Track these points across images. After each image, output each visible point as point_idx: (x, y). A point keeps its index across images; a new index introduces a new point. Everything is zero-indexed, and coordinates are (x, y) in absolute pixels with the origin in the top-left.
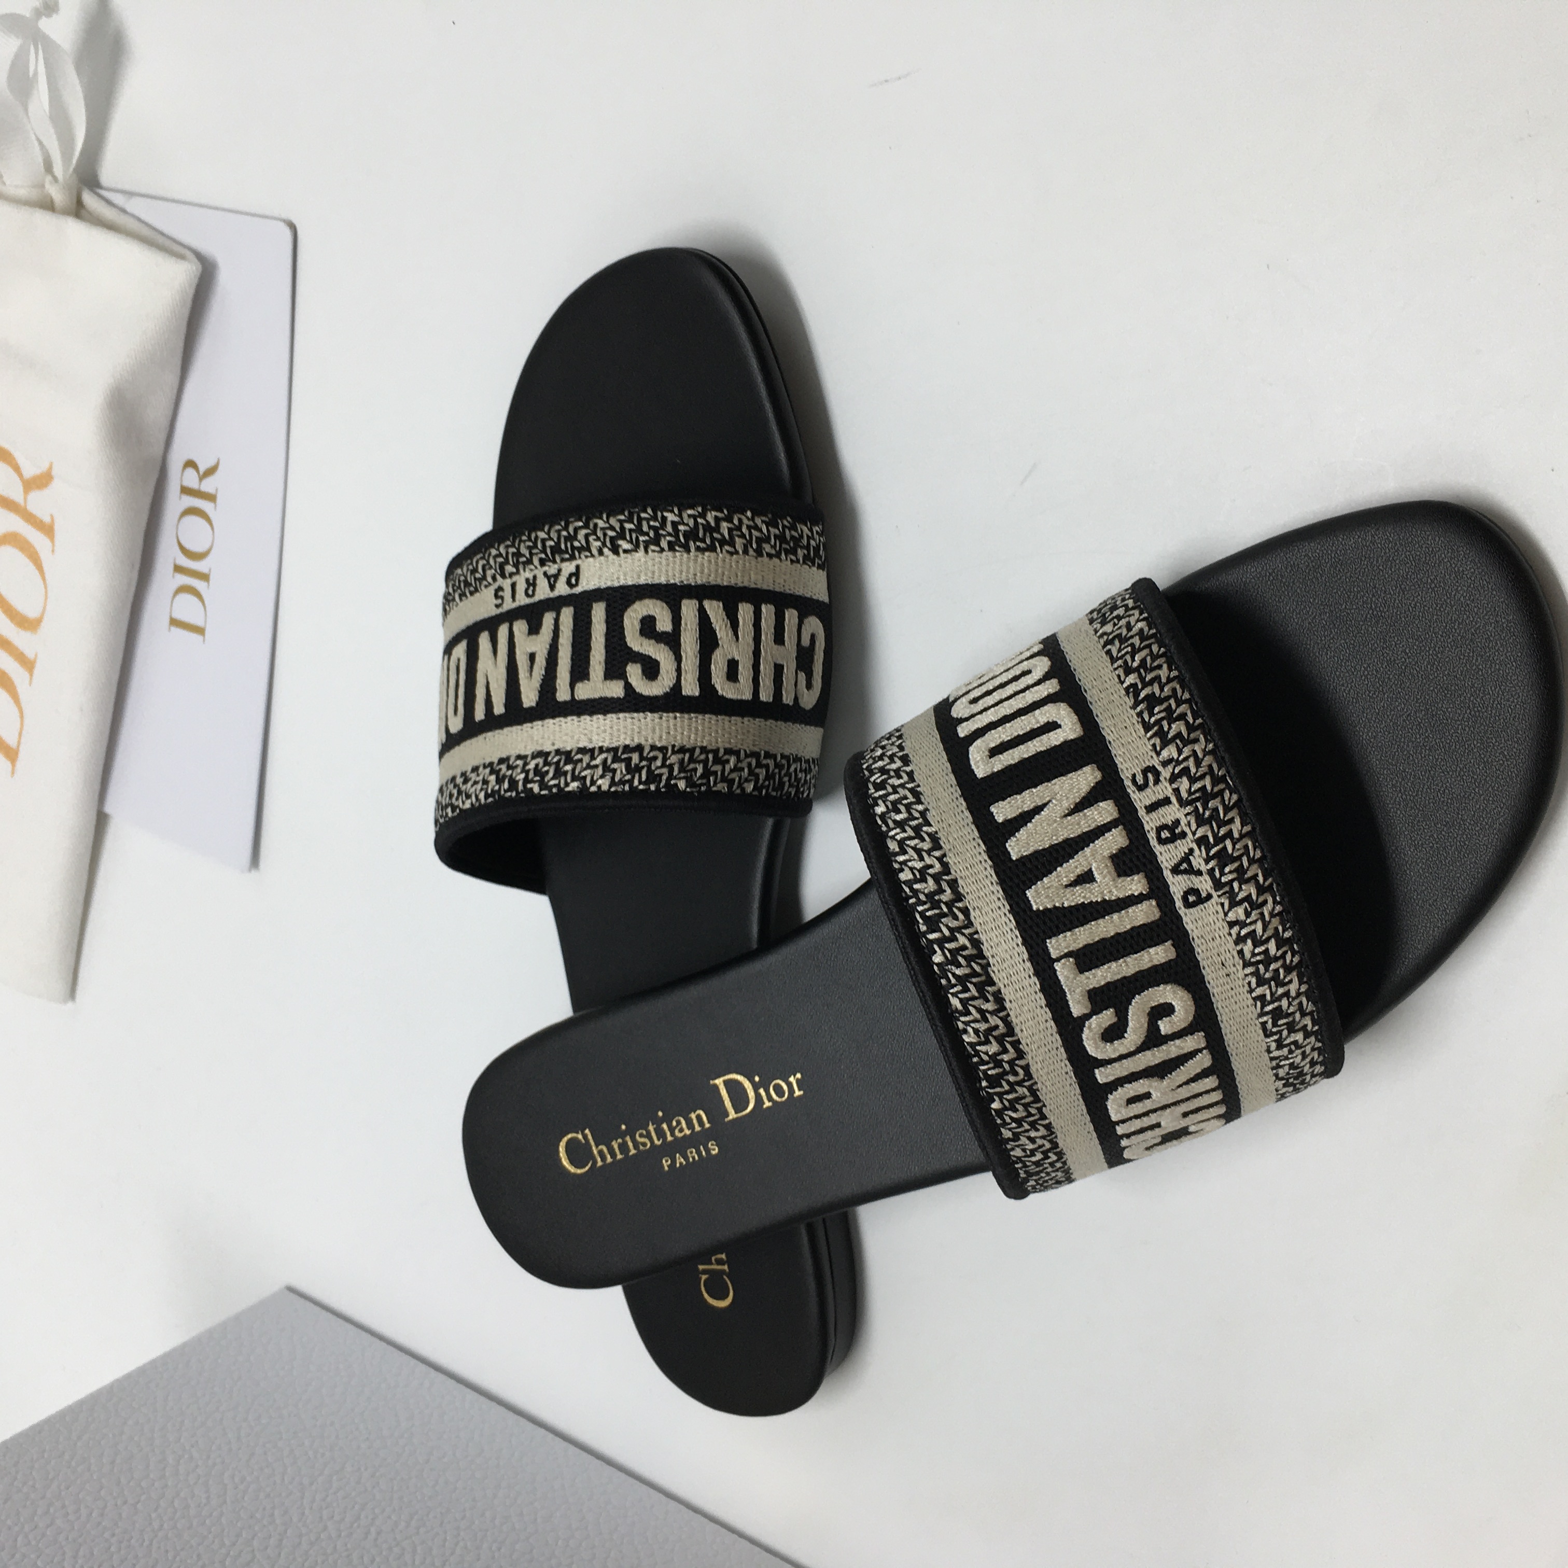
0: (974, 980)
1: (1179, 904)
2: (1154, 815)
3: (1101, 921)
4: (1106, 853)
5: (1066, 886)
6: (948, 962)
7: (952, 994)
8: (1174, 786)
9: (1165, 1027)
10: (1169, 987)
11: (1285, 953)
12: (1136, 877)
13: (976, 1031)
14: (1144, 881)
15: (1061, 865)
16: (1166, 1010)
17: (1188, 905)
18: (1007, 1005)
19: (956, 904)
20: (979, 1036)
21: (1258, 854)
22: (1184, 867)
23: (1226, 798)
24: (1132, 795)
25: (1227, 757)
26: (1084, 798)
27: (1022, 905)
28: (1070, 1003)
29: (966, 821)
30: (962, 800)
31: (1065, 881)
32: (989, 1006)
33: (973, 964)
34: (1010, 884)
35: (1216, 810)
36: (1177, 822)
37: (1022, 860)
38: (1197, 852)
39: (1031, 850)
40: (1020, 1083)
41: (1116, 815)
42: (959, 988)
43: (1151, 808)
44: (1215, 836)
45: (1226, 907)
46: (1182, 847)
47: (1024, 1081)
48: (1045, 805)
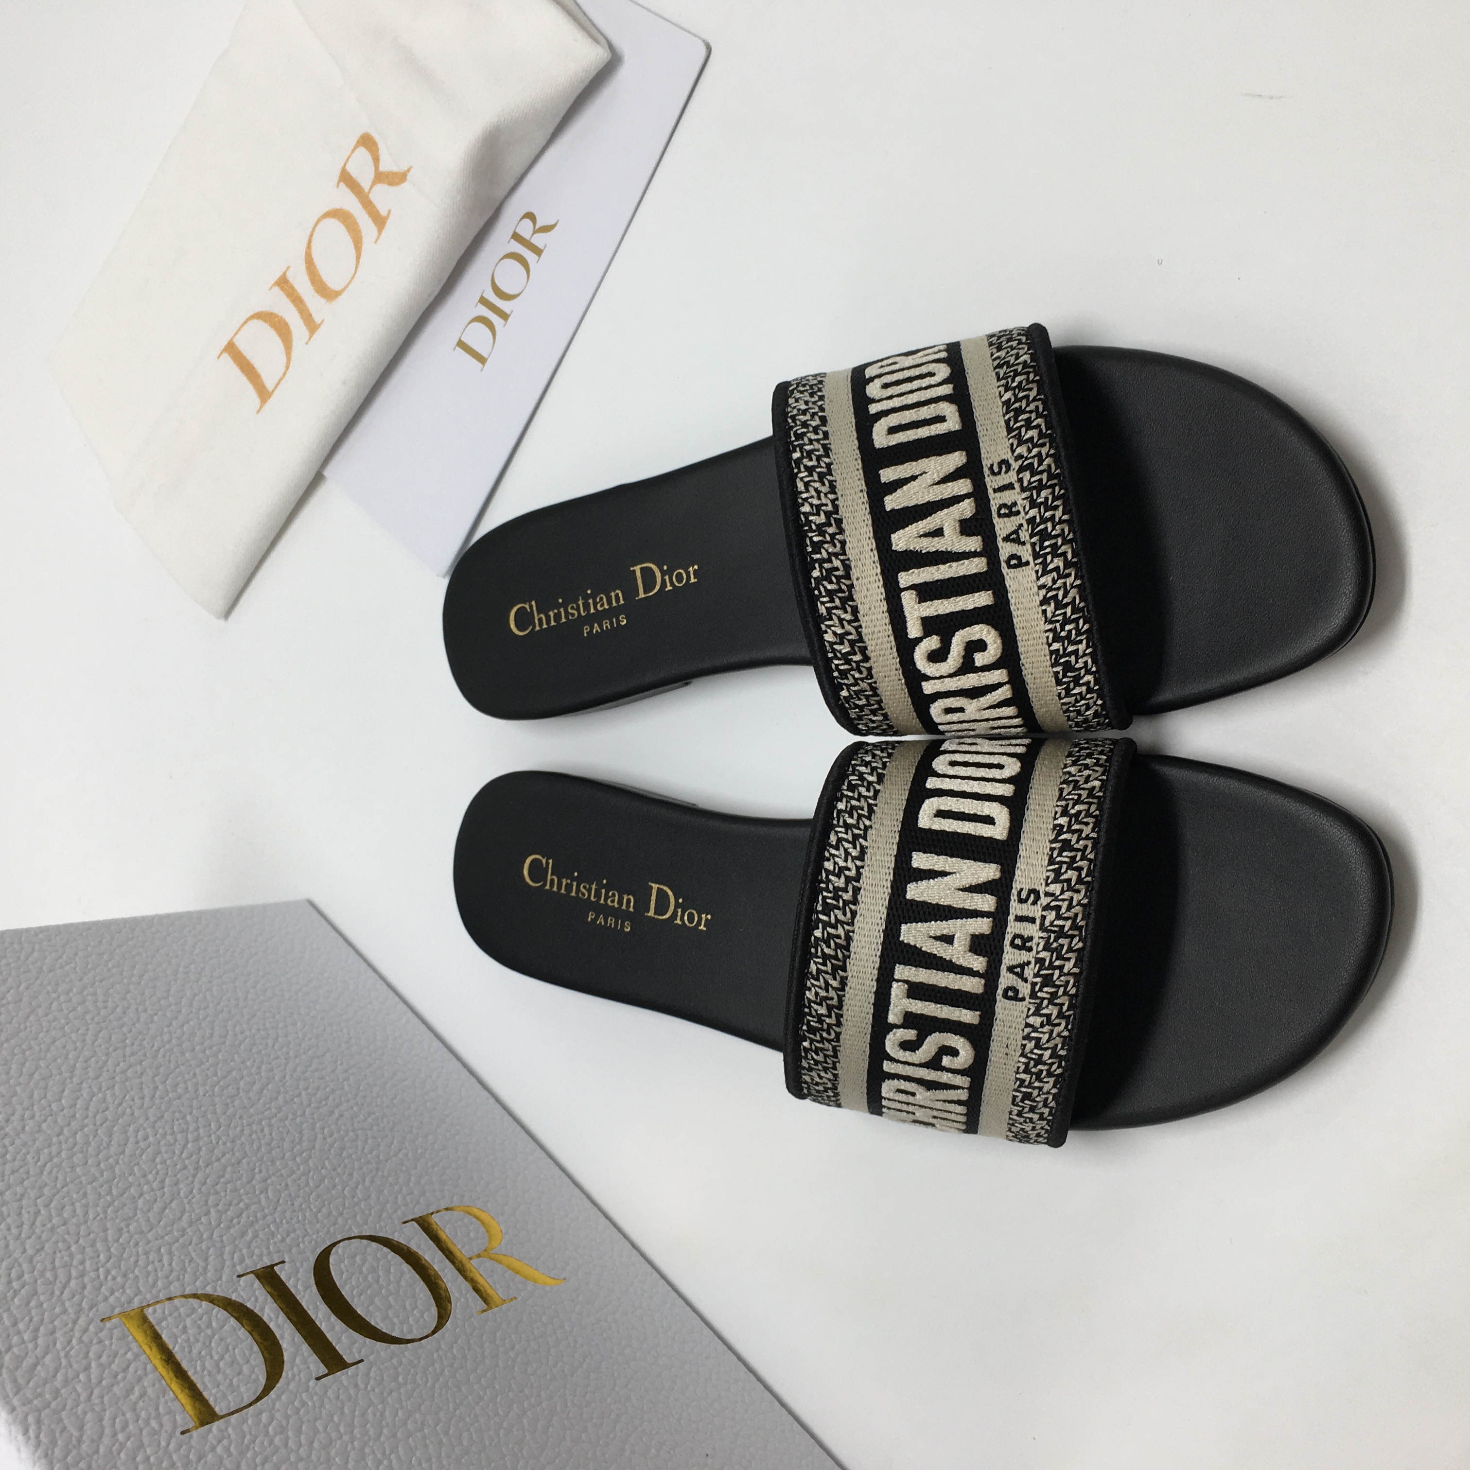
0: (833, 961)
1: (1000, 992)
2: (1018, 924)
3: (940, 973)
4: (972, 931)
5: (931, 937)
6: (823, 940)
7: (814, 962)
8: (1044, 913)
9: (946, 1061)
10: (962, 1040)
11: (1053, 1063)
12: (981, 959)
13: (817, 994)
14: (985, 964)
15: (936, 921)
16: (953, 1052)
17: (1005, 996)
18: (847, 989)
19: (851, 906)
20: (816, 998)
21: (1073, 991)
22: (1018, 970)
23: (1074, 943)
24: (1012, 902)
25: (1092, 916)
26: (979, 885)
27: (894, 932)
28: (890, 1012)
29: (891, 852)
30: (897, 835)
31: (932, 933)
32: (835, 984)
33: (839, 951)
34: (895, 913)
35: (1062, 946)
36: (1031, 939)
37: (912, 901)
38: (1032, 966)
39: (921, 899)
40: (829, 1041)
41: (992, 909)
42: (820, 960)
43: (1020, 919)
44: (1051, 962)
45: (1031, 1012)
46: (1024, 956)
47: (832, 1040)
48: (950, 873)
